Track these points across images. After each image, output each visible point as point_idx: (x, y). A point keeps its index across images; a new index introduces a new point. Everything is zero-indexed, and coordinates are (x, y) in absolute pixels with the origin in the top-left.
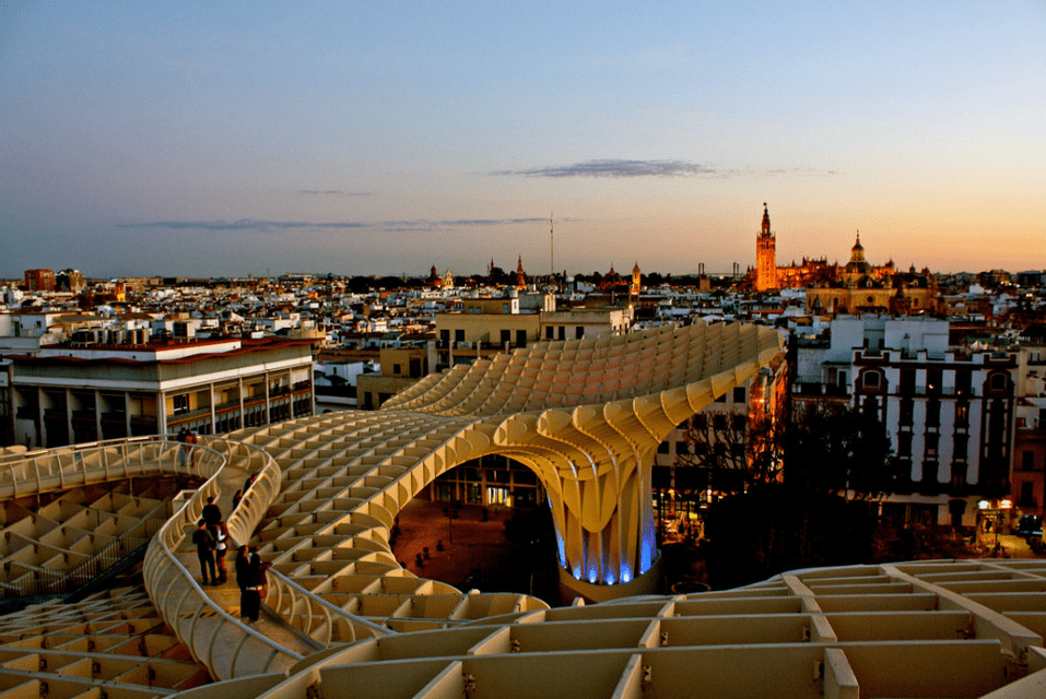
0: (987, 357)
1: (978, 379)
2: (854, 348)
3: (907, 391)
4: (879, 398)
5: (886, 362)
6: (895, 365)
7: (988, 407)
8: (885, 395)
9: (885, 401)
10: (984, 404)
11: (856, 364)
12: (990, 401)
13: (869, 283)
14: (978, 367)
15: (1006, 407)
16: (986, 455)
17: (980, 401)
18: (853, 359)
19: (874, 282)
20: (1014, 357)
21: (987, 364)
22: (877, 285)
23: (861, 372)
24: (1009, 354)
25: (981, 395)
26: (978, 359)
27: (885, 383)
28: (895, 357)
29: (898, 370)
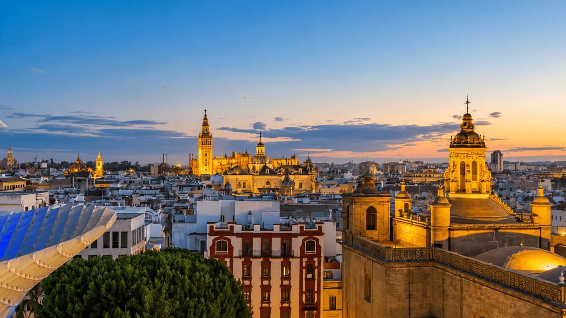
0: (302, 228)
1: (297, 244)
2: (208, 223)
3: (247, 253)
4: (228, 260)
5: (231, 233)
6: (238, 235)
7: (304, 265)
8: (231, 257)
9: (231, 262)
10: (301, 263)
11: (210, 234)
12: (305, 260)
13: (267, 171)
14: (296, 235)
15: (316, 265)
16: (304, 300)
17: (299, 259)
18: (208, 231)
19: (271, 171)
20: (320, 228)
21: (302, 233)
22: (272, 173)
23: (214, 241)
24: (317, 226)
25: (299, 256)
26: (296, 229)
27: (231, 249)
28: (238, 229)
29: (241, 239)
